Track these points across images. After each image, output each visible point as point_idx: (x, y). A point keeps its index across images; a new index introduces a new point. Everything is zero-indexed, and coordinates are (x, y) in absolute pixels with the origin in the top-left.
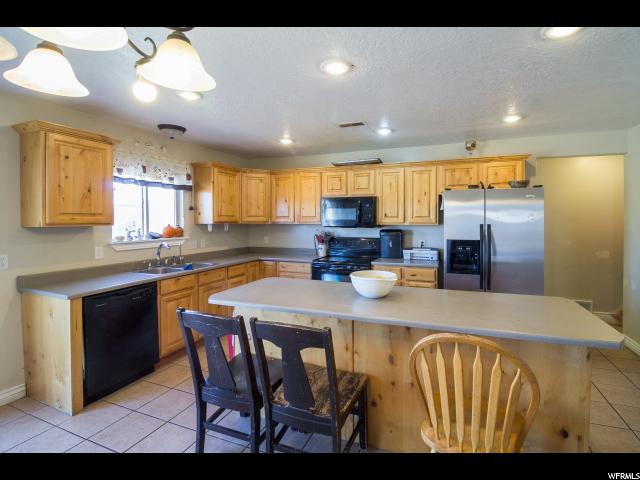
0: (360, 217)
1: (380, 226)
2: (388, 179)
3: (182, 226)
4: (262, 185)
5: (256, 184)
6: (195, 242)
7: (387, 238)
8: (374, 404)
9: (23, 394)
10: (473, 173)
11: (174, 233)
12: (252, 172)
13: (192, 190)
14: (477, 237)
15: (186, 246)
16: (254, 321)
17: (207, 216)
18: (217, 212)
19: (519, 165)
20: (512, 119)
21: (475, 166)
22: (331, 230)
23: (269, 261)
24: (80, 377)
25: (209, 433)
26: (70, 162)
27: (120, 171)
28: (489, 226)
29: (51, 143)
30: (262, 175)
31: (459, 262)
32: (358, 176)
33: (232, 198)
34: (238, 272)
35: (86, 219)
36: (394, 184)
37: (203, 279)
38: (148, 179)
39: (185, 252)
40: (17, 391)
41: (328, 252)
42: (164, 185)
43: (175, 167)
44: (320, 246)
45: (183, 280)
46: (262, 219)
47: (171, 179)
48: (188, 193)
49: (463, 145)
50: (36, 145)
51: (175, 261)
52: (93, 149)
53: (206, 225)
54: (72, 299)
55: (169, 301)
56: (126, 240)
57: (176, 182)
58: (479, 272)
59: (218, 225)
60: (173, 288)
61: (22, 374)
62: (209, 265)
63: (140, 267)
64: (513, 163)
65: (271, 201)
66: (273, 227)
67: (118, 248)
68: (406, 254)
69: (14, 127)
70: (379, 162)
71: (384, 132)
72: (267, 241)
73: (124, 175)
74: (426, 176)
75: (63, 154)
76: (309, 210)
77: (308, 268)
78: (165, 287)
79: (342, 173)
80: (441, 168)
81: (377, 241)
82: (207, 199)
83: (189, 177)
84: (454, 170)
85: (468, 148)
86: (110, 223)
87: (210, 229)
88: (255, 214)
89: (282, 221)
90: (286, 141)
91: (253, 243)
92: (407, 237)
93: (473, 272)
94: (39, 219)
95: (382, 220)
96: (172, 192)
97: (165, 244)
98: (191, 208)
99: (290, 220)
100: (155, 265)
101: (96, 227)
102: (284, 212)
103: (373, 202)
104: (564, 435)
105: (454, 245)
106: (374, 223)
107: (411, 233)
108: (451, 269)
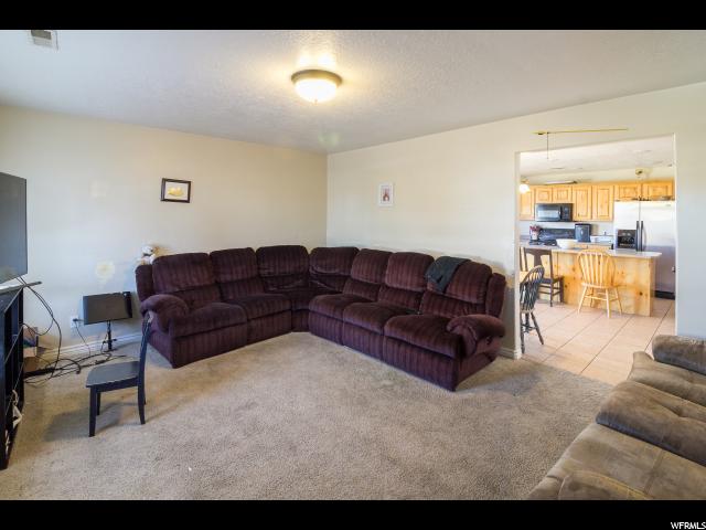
0: (561, 216)
1: (575, 221)
2: (581, 193)
7: (579, 229)
8: (566, 286)
10: (639, 191)
14: (634, 228)
19: (670, 186)
28: (642, 222)
31: (625, 243)
32: (559, 191)
36: (585, 197)
41: (538, 237)
44: (533, 233)
58: (635, 248)
64: (666, 184)
68: (592, 238)
70: (575, 183)
74: (607, 191)
79: (549, 189)
80: (616, 186)
81: (573, 231)
84: (624, 188)
85: (637, 174)
92: (594, 229)
93: (633, 248)
95: (576, 218)
103: (571, 206)
104: (641, 294)
105: (620, 232)
106: (570, 220)
107: (597, 226)
108: (618, 246)
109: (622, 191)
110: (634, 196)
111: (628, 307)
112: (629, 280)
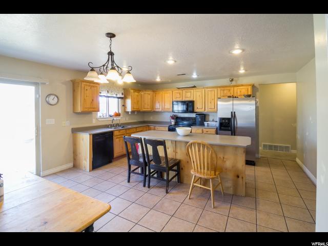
0: (187, 109)
1: (195, 112)
2: (198, 94)
3: (120, 112)
4: (149, 96)
5: (147, 95)
6: (124, 119)
7: (198, 117)
8: (182, 169)
9: (72, 166)
10: (232, 91)
11: (118, 115)
12: (146, 91)
13: (124, 99)
14: (230, 117)
15: (122, 120)
16: (144, 139)
17: (129, 109)
18: (132, 107)
19: (250, 88)
20: (242, 71)
21: (232, 88)
22: (177, 114)
23: (152, 126)
24: (92, 160)
25: (132, 174)
26: (88, 91)
27: (100, 93)
28: (234, 112)
29: (83, 86)
30: (150, 92)
31: (224, 126)
32: (186, 92)
33: (138, 101)
34: (140, 130)
35: (91, 110)
36: (201, 96)
37: (128, 131)
38: (109, 95)
39: (121, 122)
40: (71, 165)
41: (175, 123)
42: (114, 97)
43: (118, 91)
44: (172, 120)
45: (121, 131)
46: (150, 110)
47: (117, 95)
48: (122, 100)
49: (228, 79)
50: (78, 86)
51: (118, 125)
52: (94, 87)
53: (128, 112)
54: (90, 135)
55: (117, 138)
56: (102, 117)
57: (118, 96)
58: (231, 130)
59: (133, 112)
60: (118, 134)
61: (72, 159)
62: (130, 127)
63: (107, 126)
64: (247, 87)
65: (153, 103)
66: (154, 113)
67: (100, 120)
68: (206, 123)
69: (71, 81)
70: (195, 87)
71: (195, 76)
72: (151, 119)
73: (102, 94)
74: (213, 92)
75: (86, 89)
76: (168, 106)
77: (167, 129)
78: (116, 133)
79: (180, 91)
80: (219, 89)
81: (195, 119)
82: (129, 102)
83: (122, 94)
84: (224, 90)
85: (230, 81)
86: (99, 111)
87: (130, 113)
88: (147, 108)
89: (157, 110)
90: (158, 80)
91: (146, 119)
92: (207, 117)
93: (229, 130)
94: (79, 109)
95: (196, 110)
96: (116, 99)
97: (115, 119)
98: (123, 106)
99: (160, 110)
100: (111, 126)
101: (93, 112)
102: (158, 107)
103: (192, 102)
104: (238, 177)
105: (222, 119)
106: (193, 112)
107: (208, 115)
108: (221, 129)
109: (222, 91)
110: (229, 95)
111: (228, 188)
112: (228, 164)
